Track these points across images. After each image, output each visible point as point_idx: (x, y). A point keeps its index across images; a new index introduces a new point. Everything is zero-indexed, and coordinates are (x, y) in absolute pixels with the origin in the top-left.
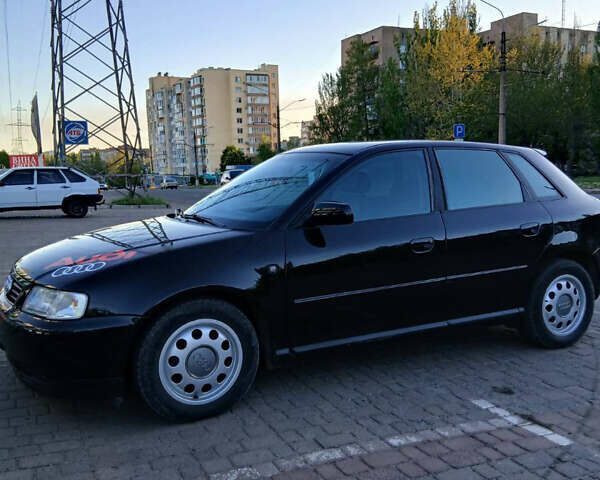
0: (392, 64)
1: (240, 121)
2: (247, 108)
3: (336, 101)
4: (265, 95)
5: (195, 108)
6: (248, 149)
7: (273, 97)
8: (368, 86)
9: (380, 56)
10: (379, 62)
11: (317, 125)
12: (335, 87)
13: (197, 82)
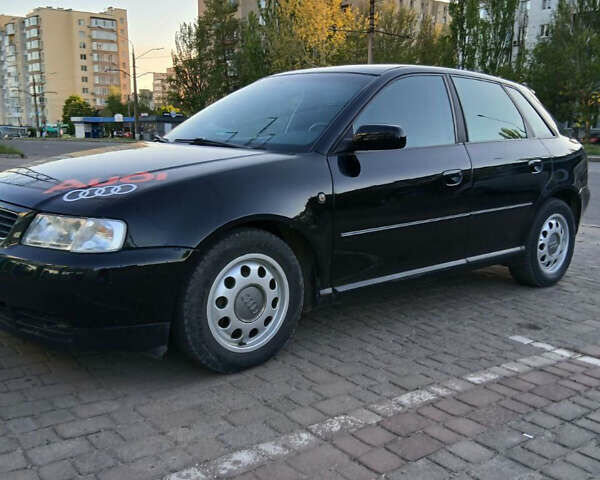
0: (253, 19)
1: (84, 68)
2: (91, 55)
3: (194, 54)
4: (112, 42)
5: (31, 51)
6: (95, 100)
7: (121, 45)
8: (228, 40)
9: (239, 9)
10: (238, 15)
11: (174, 77)
12: (193, 38)
13: (33, 22)
